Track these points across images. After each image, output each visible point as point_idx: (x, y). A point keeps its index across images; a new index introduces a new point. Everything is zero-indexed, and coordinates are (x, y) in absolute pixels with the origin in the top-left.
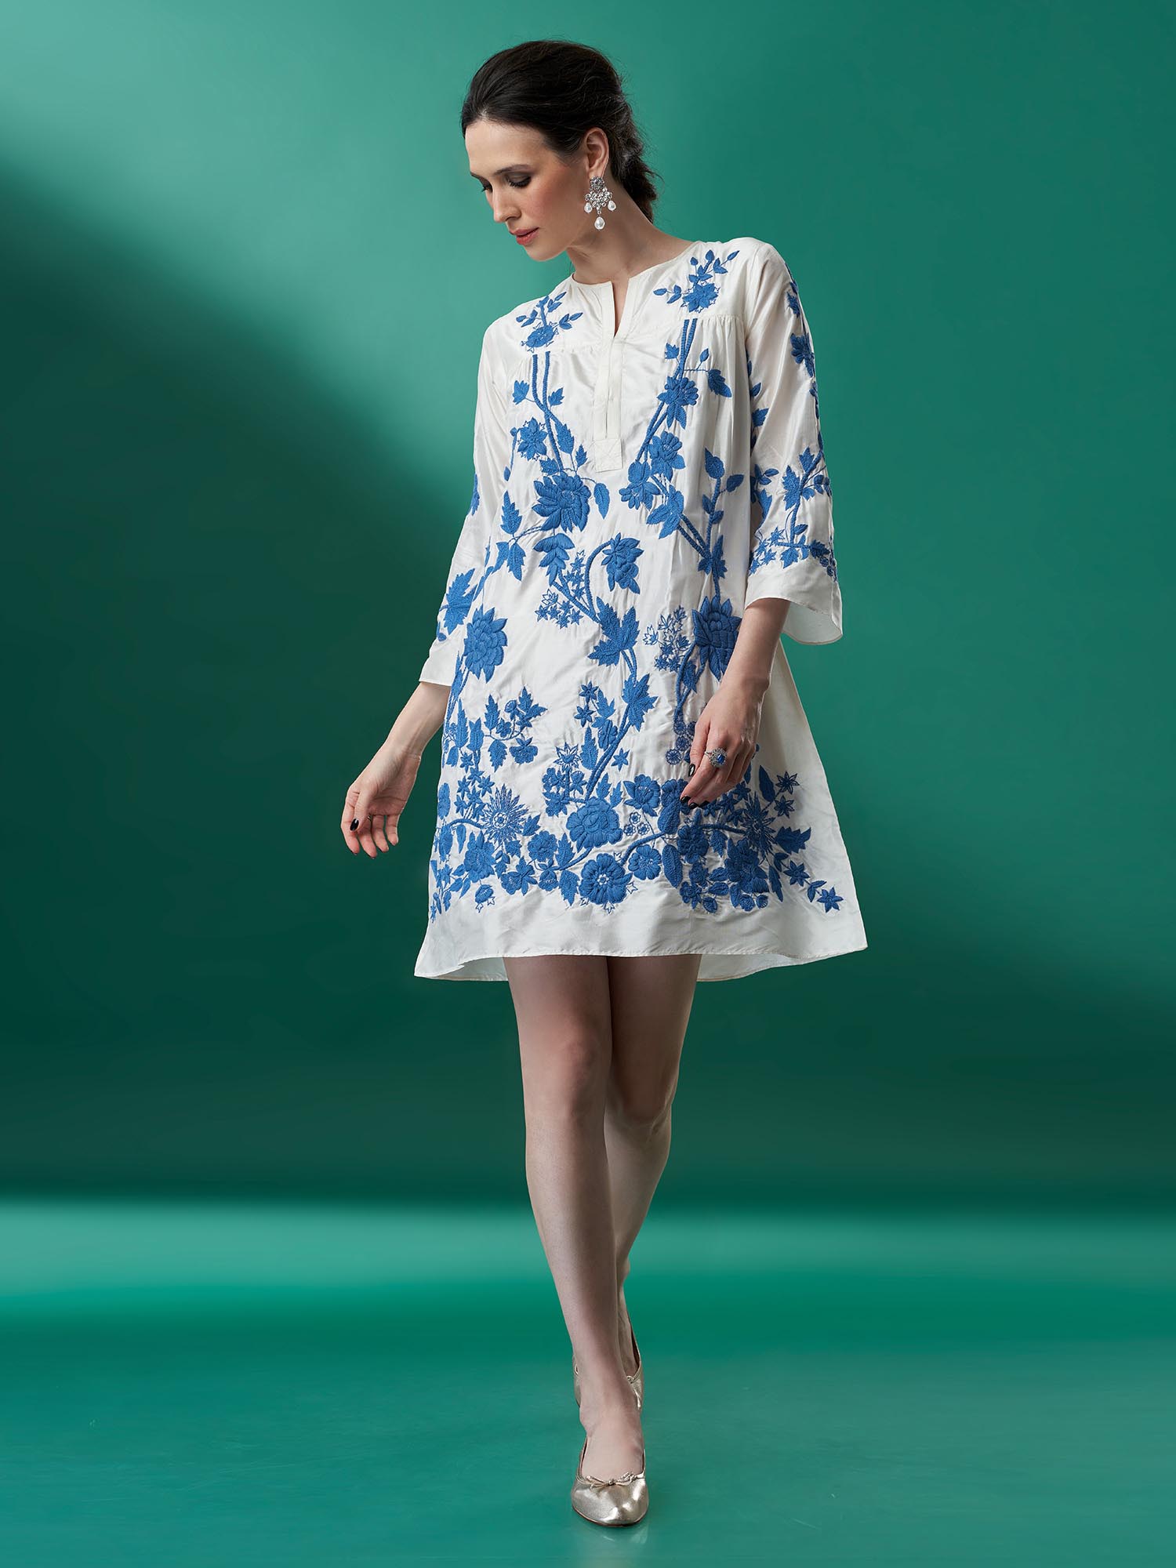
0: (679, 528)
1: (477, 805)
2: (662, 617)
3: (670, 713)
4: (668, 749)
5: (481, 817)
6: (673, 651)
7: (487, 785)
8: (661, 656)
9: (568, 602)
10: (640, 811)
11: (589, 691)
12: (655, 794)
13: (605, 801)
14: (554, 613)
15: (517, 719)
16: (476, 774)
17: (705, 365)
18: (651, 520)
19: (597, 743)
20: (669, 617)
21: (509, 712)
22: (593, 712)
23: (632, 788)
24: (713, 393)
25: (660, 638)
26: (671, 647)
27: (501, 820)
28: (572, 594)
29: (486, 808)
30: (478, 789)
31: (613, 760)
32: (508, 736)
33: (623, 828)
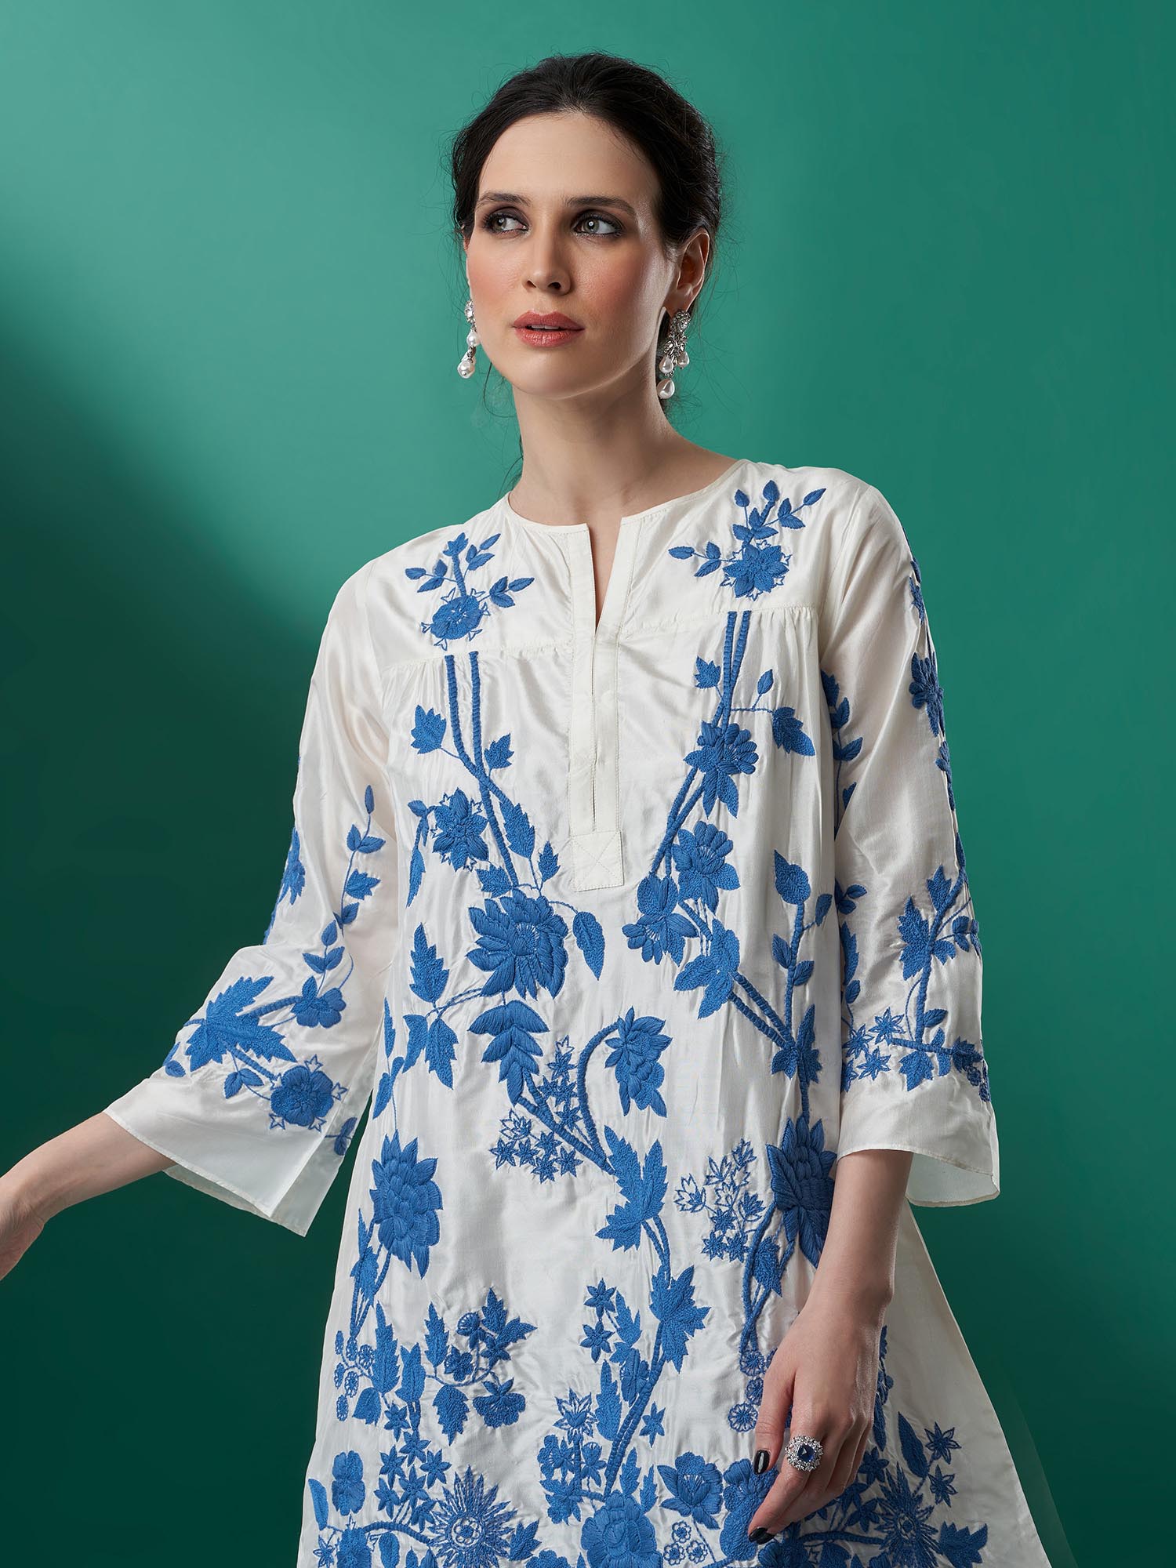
0: (733, 997)
1: (420, 1503)
2: (711, 1161)
3: (733, 1337)
4: (733, 1404)
5: (428, 1524)
6: (735, 1223)
7: (437, 1467)
8: (712, 1234)
9: (552, 1134)
10: (689, 1519)
11: (601, 1297)
12: (715, 1487)
13: (632, 1499)
14: (527, 1154)
15: (483, 1346)
16: (415, 1446)
17: (767, 701)
18: (683, 983)
19: (619, 1391)
20: (725, 1160)
21: (466, 1334)
22: (610, 1334)
23: (673, 1478)
24: (782, 750)
25: (709, 1198)
26: (729, 1216)
27: (467, 1532)
28: (558, 1120)
29: (437, 1508)
30: (420, 1473)
31: (642, 1425)
32: (468, 1378)
33: (662, 1551)
